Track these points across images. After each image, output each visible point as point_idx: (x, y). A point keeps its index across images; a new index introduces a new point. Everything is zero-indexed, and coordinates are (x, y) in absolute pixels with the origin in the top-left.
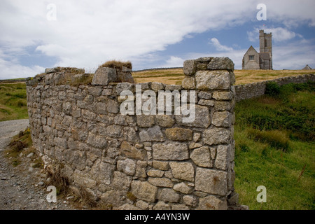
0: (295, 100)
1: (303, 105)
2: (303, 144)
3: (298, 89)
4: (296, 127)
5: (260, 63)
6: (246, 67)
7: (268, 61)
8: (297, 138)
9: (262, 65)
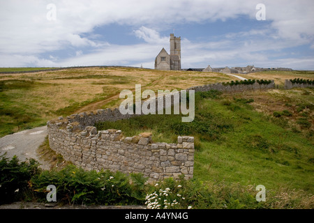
0: (202, 107)
1: (208, 112)
2: (209, 144)
3: (204, 97)
4: (204, 131)
5: (171, 64)
6: (158, 67)
7: (177, 63)
8: (205, 140)
9: (172, 66)
